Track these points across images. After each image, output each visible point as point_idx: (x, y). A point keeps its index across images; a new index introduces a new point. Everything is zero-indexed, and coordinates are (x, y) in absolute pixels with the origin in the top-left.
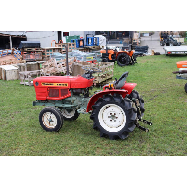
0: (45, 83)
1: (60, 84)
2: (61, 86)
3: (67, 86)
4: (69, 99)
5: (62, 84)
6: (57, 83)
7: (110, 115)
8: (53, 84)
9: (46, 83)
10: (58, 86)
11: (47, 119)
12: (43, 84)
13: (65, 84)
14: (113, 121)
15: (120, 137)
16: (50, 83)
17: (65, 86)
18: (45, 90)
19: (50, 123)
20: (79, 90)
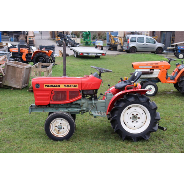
0: (49, 85)
1: (68, 85)
2: (70, 87)
3: (77, 87)
4: (79, 102)
5: (71, 85)
6: (65, 85)
7: (132, 116)
8: (59, 86)
9: (51, 85)
10: (66, 87)
11: (56, 126)
12: (46, 86)
13: (75, 85)
14: (135, 122)
15: (144, 138)
16: (56, 85)
17: (75, 87)
18: (49, 93)
19: (59, 131)
20: (91, 91)
